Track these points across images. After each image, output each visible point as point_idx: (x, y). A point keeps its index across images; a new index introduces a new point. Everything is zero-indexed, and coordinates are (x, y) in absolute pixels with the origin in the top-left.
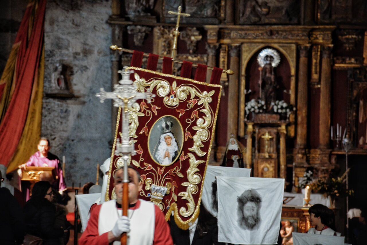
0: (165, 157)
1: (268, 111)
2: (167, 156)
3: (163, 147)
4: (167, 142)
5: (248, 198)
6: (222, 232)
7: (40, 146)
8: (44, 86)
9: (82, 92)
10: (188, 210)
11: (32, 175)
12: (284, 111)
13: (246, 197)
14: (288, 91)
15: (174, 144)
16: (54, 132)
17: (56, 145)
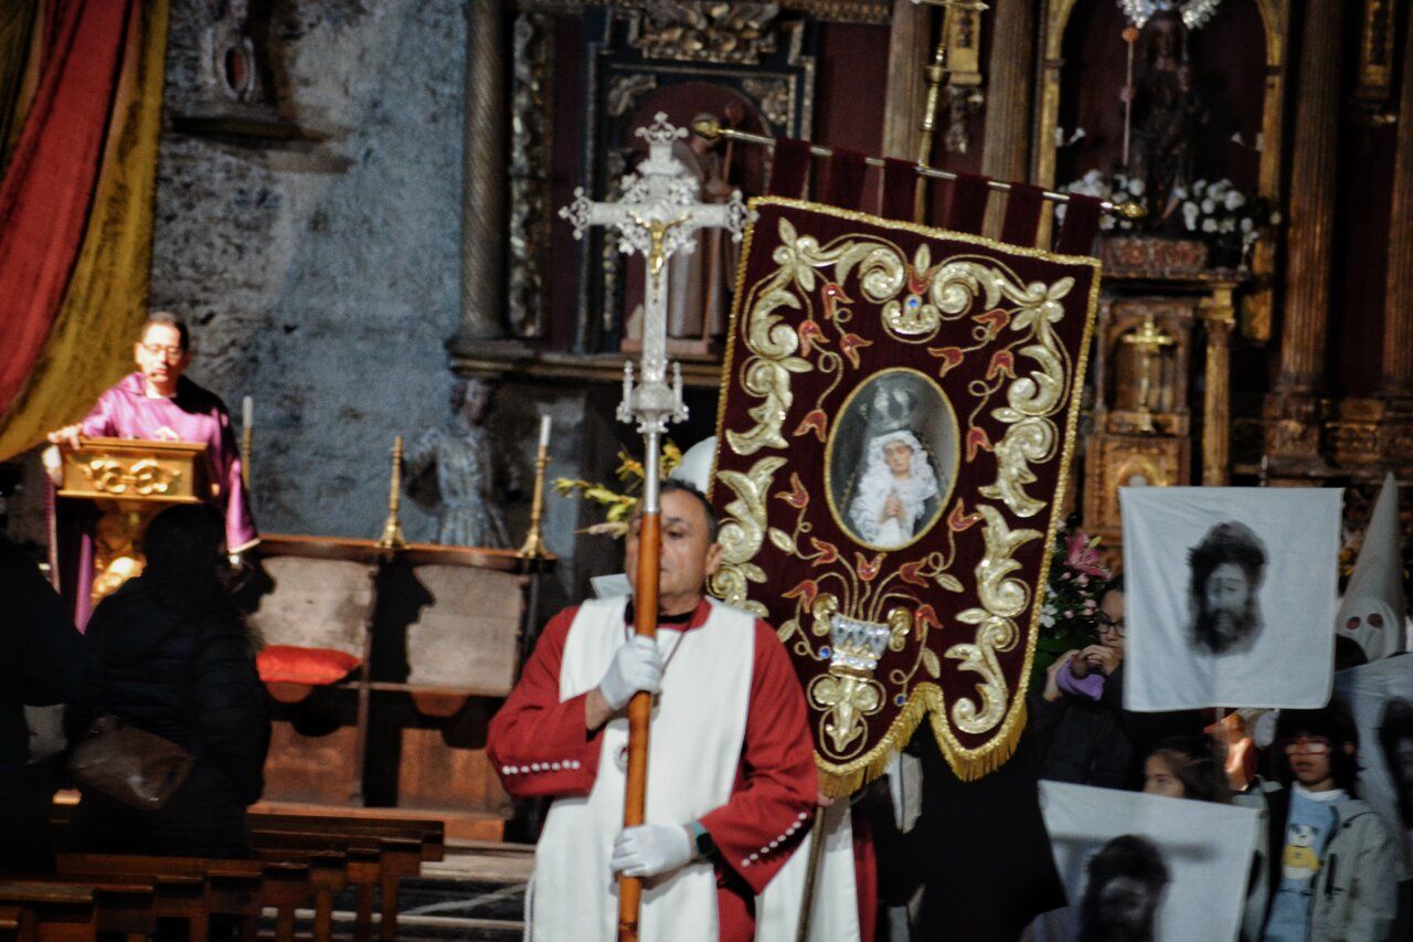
0: (886, 517)
1: (1158, 223)
2: (892, 513)
3: (876, 484)
4: (892, 463)
7: (146, 347)
8: (167, 84)
9: (334, 116)
10: (985, 709)
11: (108, 476)
12: (1229, 225)
14: (1250, 139)
15: (919, 471)
16: (205, 289)
17: (214, 350)
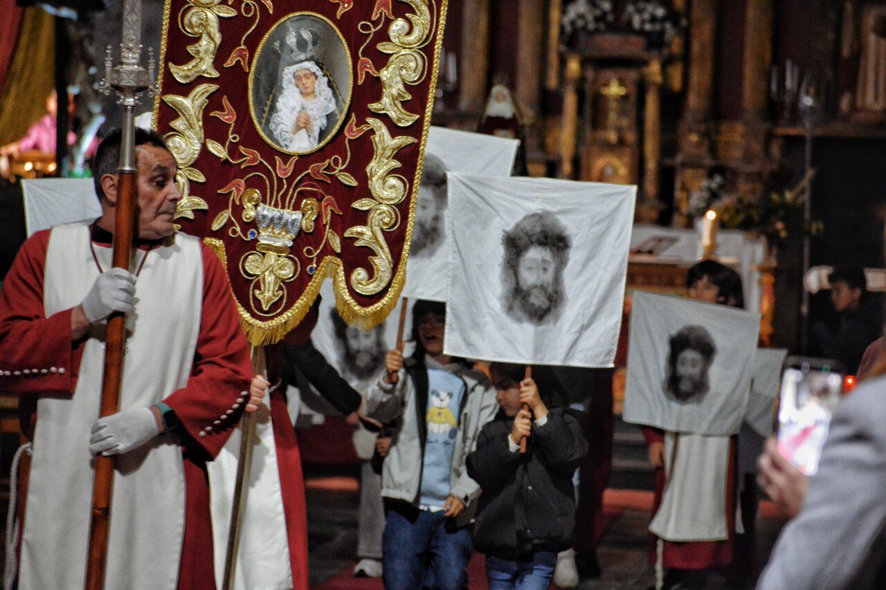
0: (298, 128)
2: (302, 125)
3: (289, 103)
4: (301, 87)
5: (533, 235)
6: (455, 327)
10: (376, 276)
12: (658, 27)
13: (526, 233)
15: (322, 93)
